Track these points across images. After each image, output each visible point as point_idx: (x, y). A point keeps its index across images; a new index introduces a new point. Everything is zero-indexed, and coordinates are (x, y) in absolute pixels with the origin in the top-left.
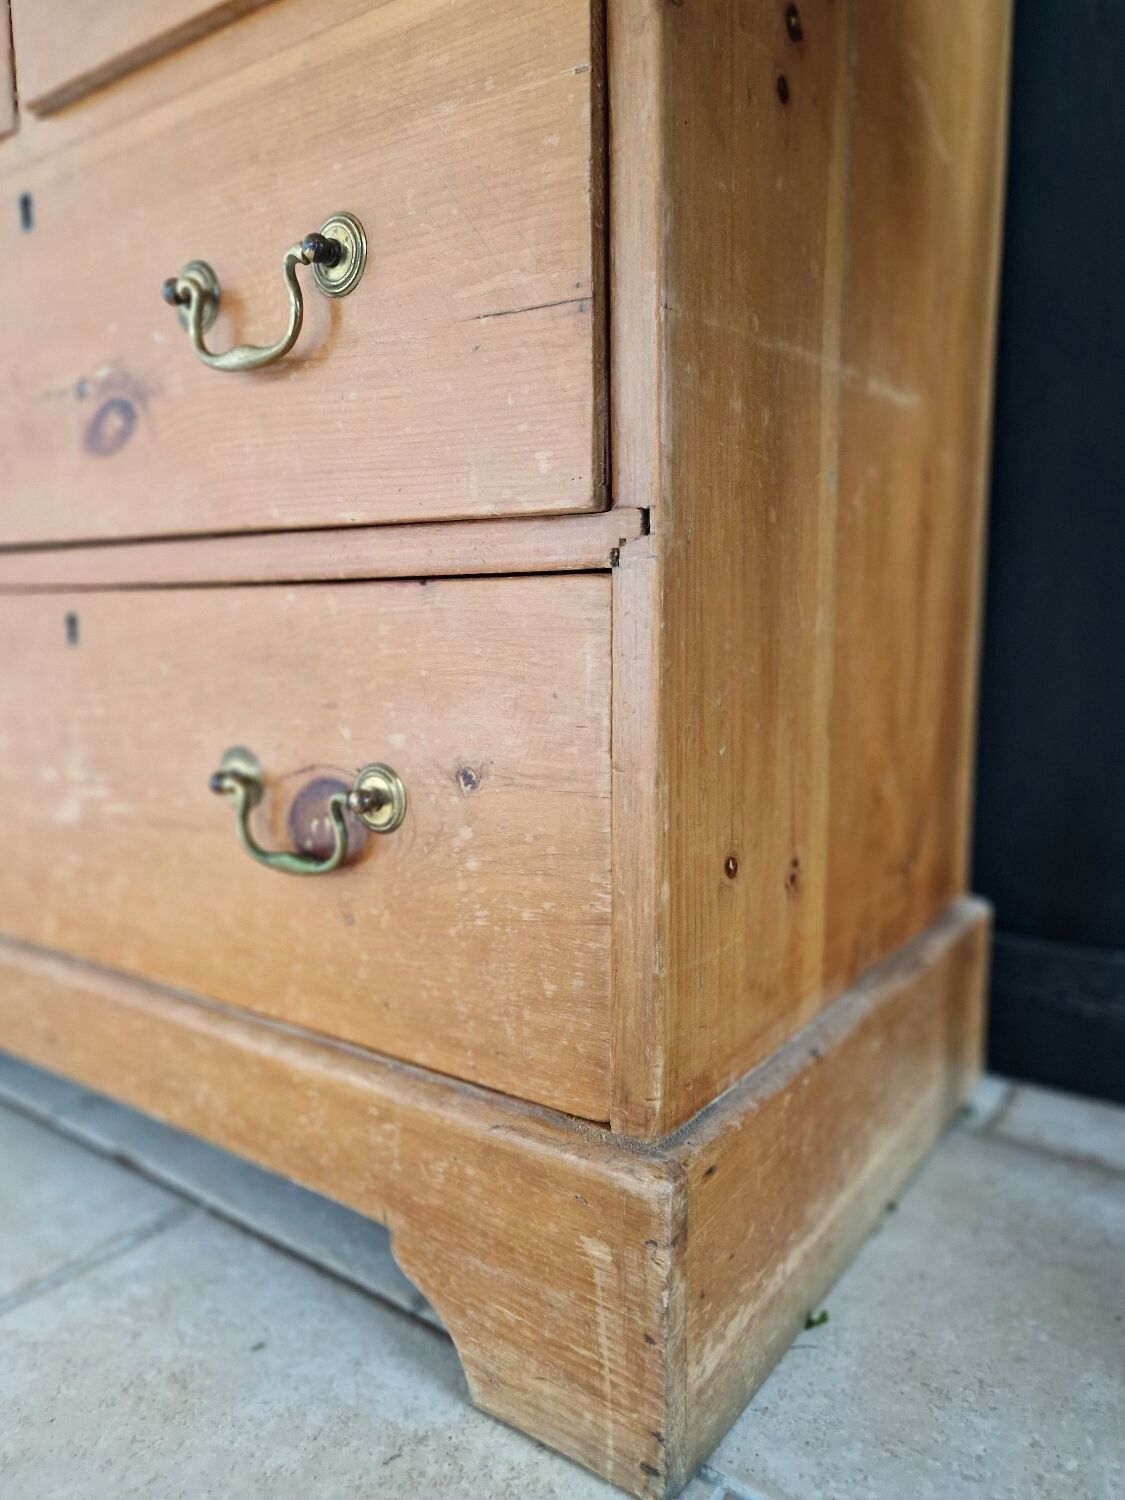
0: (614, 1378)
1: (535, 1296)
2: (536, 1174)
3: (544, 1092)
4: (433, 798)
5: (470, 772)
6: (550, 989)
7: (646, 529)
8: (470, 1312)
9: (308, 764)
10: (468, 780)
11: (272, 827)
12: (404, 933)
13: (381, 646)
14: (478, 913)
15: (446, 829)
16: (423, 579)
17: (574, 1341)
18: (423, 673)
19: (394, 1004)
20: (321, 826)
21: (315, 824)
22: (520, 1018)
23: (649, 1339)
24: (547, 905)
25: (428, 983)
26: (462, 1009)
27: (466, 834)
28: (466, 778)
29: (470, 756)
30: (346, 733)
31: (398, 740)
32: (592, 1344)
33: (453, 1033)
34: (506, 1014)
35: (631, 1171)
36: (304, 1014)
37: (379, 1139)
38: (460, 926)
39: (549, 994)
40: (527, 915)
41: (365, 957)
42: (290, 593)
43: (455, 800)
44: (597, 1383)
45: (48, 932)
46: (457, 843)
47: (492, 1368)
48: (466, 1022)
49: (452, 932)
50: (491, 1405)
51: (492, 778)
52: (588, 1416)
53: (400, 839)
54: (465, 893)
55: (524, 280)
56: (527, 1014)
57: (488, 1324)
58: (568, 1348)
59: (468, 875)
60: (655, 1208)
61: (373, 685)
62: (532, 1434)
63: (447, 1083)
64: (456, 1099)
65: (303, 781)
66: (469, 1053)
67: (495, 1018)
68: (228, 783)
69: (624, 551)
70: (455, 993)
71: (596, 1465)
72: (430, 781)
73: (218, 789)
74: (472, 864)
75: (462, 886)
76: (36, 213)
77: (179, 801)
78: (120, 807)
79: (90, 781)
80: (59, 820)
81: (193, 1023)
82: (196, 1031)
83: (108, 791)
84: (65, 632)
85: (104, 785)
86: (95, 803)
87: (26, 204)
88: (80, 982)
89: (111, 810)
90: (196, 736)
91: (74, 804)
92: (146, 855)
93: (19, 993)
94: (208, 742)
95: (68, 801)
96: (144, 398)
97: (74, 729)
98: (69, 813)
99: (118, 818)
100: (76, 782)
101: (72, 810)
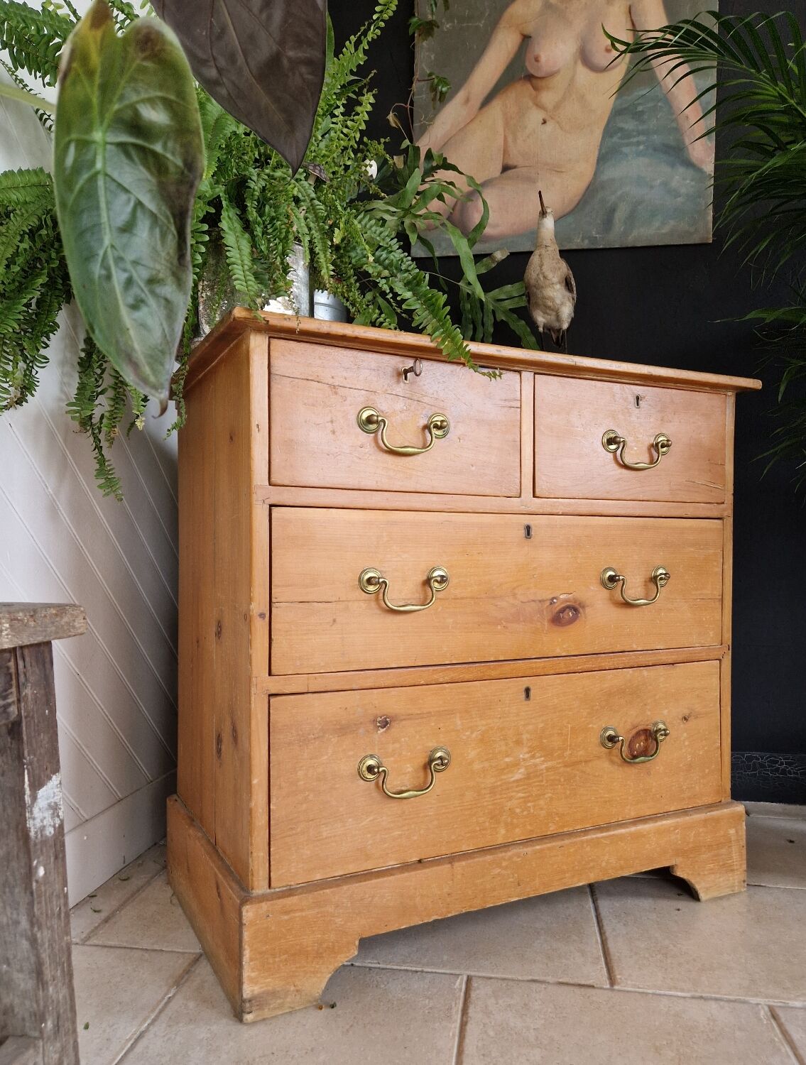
1: (718, 855)
3: (706, 801)
4: (675, 727)
5: (686, 717)
6: (707, 771)
7: (729, 649)
8: (701, 873)
9: (636, 726)
10: (685, 719)
12: (666, 771)
13: (661, 685)
14: (688, 757)
15: (679, 735)
16: (673, 664)
17: (727, 860)
18: (674, 691)
19: (664, 795)
20: (640, 745)
21: (637, 745)
22: (700, 782)
23: (744, 847)
24: (705, 749)
25: (674, 784)
26: (685, 787)
27: (685, 735)
29: (686, 712)
30: (650, 713)
31: (666, 712)
32: (731, 858)
33: (681, 796)
35: (737, 806)
36: (633, 814)
37: (674, 837)
38: (684, 763)
40: (701, 753)
41: (654, 784)
42: (631, 671)
43: (681, 726)
44: (732, 869)
45: (502, 835)
46: (682, 739)
47: (706, 887)
49: (681, 765)
50: (707, 898)
51: (692, 717)
52: (731, 879)
54: (685, 752)
55: (708, 592)
56: (702, 780)
57: (706, 873)
58: (726, 864)
60: (743, 812)
61: (657, 697)
63: (684, 812)
64: (692, 813)
65: (634, 732)
69: (724, 655)
72: (674, 722)
74: (687, 743)
76: (532, 533)
77: (581, 753)
78: (549, 764)
79: (533, 757)
80: (513, 779)
81: (600, 835)
82: (602, 837)
83: (543, 759)
84: (523, 695)
85: (541, 757)
86: (536, 765)
87: (528, 528)
88: (538, 847)
89: (543, 766)
90: (590, 726)
91: (522, 770)
92: (562, 780)
93: (498, 871)
94: (594, 726)
95: (519, 769)
96: (583, 607)
97: (525, 736)
98: (519, 774)
99: (548, 769)
100: (524, 760)
101: (521, 773)
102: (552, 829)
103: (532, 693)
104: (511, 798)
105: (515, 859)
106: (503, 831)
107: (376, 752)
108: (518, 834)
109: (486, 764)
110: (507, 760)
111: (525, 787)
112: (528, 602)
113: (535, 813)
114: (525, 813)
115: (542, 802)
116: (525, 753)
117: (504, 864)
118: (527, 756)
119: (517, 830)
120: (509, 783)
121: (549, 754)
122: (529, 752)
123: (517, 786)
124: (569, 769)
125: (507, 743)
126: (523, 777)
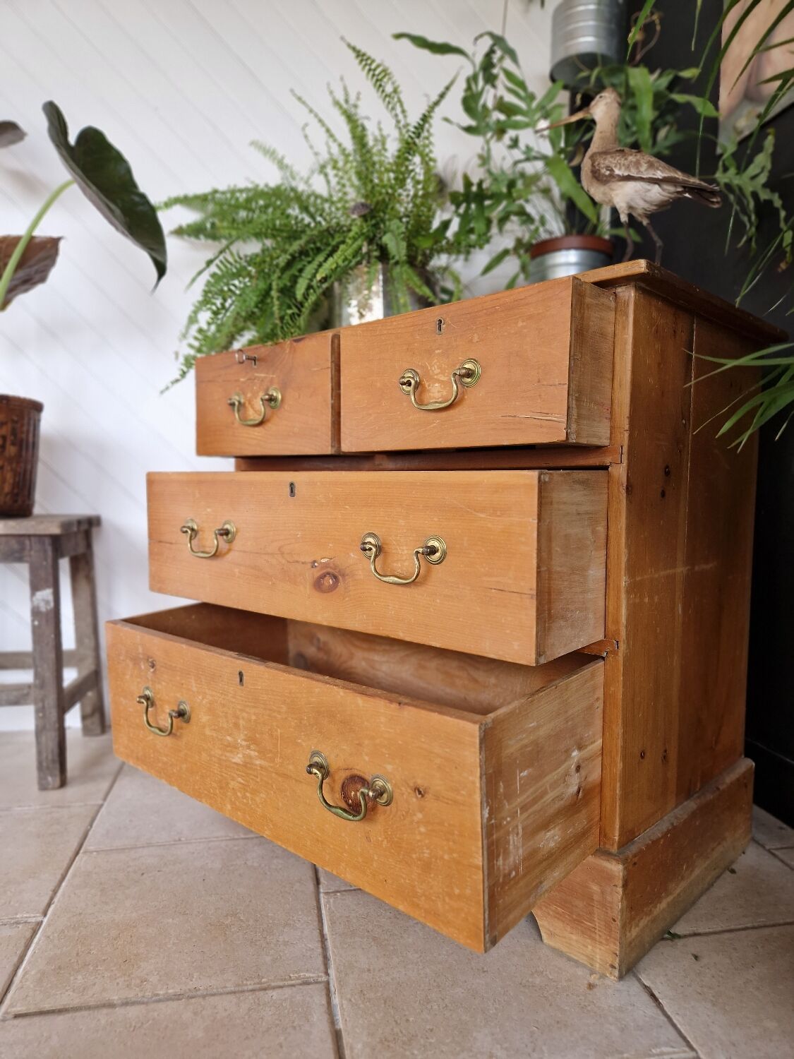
3: (455, 935)
4: (405, 796)
5: (421, 790)
6: (457, 891)
9: (350, 767)
10: (420, 793)
11: (332, 789)
12: (393, 851)
13: (382, 726)
14: (425, 851)
15: (411, 811)
18: (400, 742)
19: (389, 881)
20: (355, 795)
21: (353, 793)
22: (444, 900)
24: (455, 855)
25: (404, 876)
26: (419, 891)
27: (420, 816)
28: (419, 791)
29: (420, 783)
30: (367, 758)
31: (388, 768)
33: (414, 899)
34: (439, 897)
38: (417, 855)
39: (456, 893)
40: (446, 857)
41: (376, 858)
43: (414, 800)
46: (415, 819)
48: (421, 897)
49: (414, 856)
51: (430, 795)
53: (391, 810)
54: (419, 841)
56: (447, 899)
59: (421, 833)
61: (378, 741)
65: (348, 773)
66: (423, 911)
67: (433, 898)
68: (315, 770)
70: (416, 883)
72: (403, 789)
73: (310, 773)
74: (422, 829)
75: (418, 838)
77: (291, 767)
78: (262, 763)
79: (248, 747)
80: (234, 761)
83: (256, 754)
84: (238, 678)
85: (254, 750)
86: (250, 757)
89: (258, 762)
90: (299, 741)
91: (240, 755)
92: (274, 786)
94: (304, 744)
95: (238, 753)
97: (242, 722)
98: (238, 759)
99: (261, 767)
100: (242, 746)
101: (239, 758)
103: (245, 680)
104: (233, 778)
107: (150, 685)
109: (215, 734)
110: (229, 738)
111: (244, 774)
112: (293, 562)
113: (253, 806)
114: (245, 801)
115: (257, 799)
116: (242, 740)
118: (244, 743)
120: (230, 761)
121: (262, 753)
122: (245, 740)
123: (237, 770)
124: (280, 779)
125: (227, 721)
126: (242, 763)
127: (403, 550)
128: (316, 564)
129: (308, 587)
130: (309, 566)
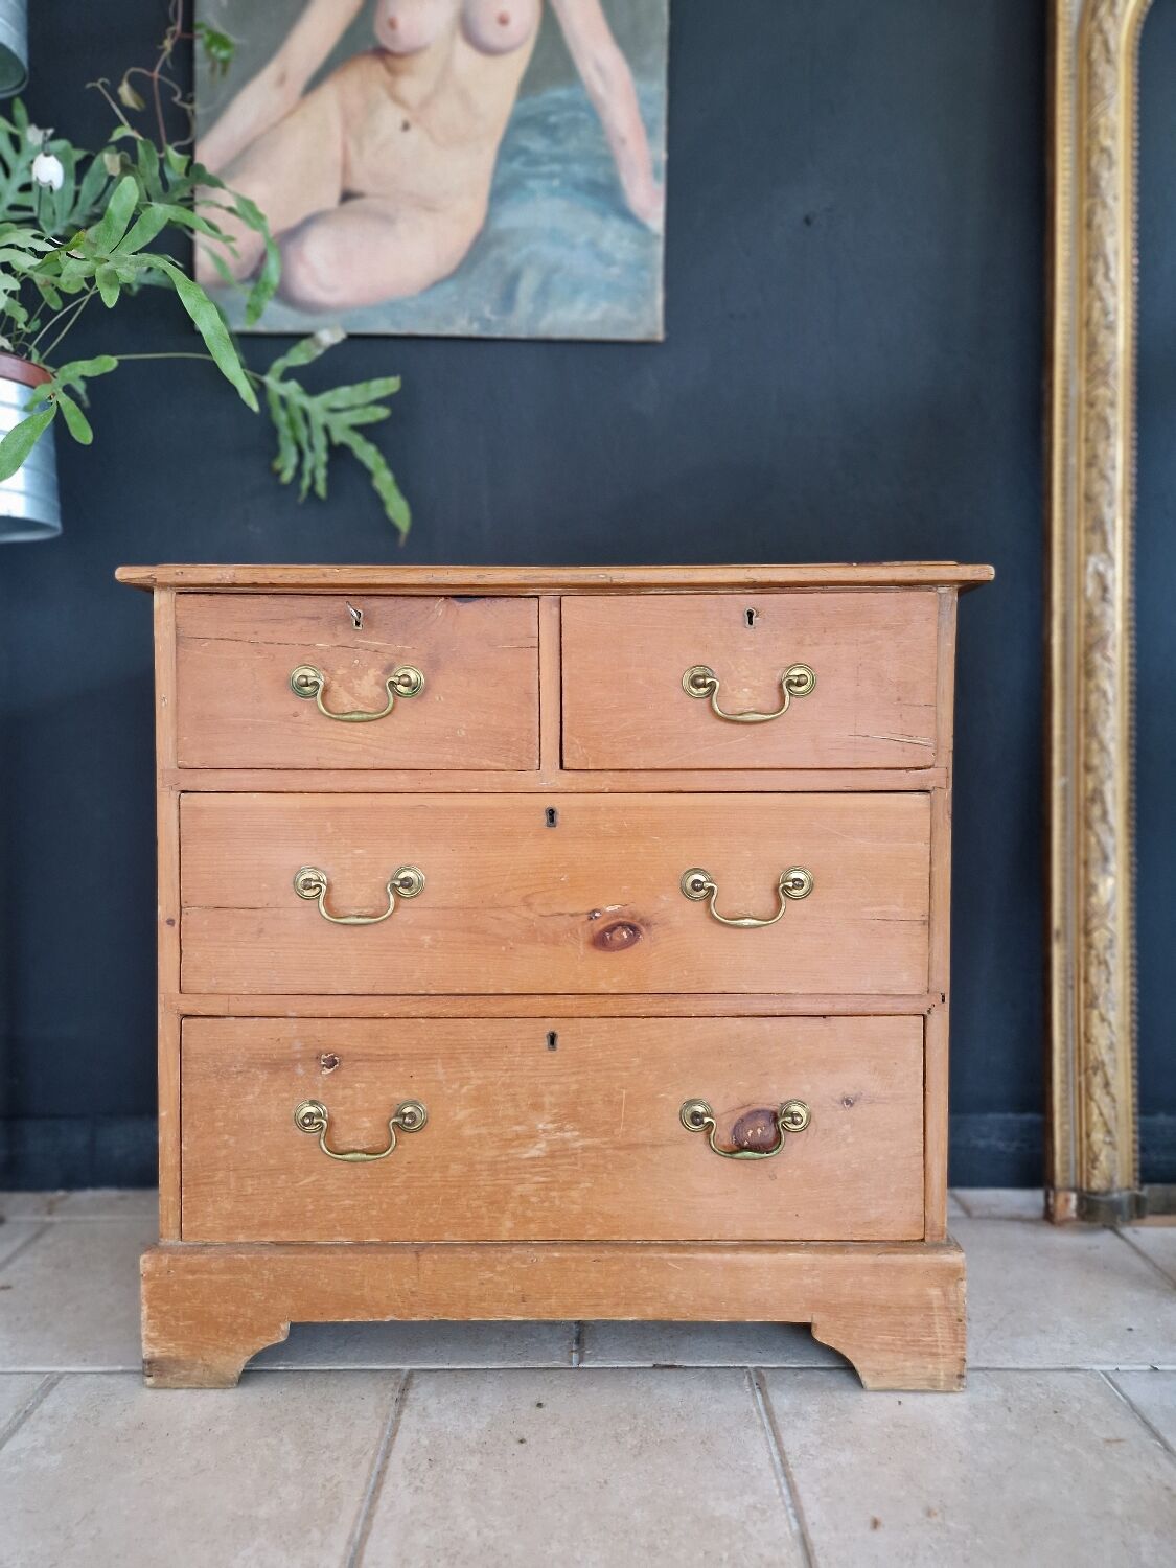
0: (943, 1344)
1: (903, 1324)
2: (901, 1270)
4: (827, 1112)
5: (850, 1099)
7: (943, 1001)
8: (866, 1346)
9: (748, 1103)
10: (848, 1102)
13: (798, 1045)
15: (835, 1126)
16: (824, 1016)
17: (923, 1336)
18: (823, 1057)
20: (754, 1133)
21: (750, 1132)
22: (877, 1204)
23: (960, 1321)
27: (847, 1127)
29: (850, 1092)
30: (774, 1087)
31: (807, 1088)
32: (932, 1334)
33: (838, 1220)
35: (948, 1254)
36: (739, 1234)
37: (810, 1281)
39: (892, 1190)
40: (881, 1158)
41: (783, 1195)
42: (739, 1021)
43: (841, 1112)
44: (934, 1350)
45: (506, 1229)
46: (841, 1132)
47: (877, 1368)
48: (846, 1213)
49: (839, 1173)
50: (877, 1385)
51: (862, 1101)
52: (931, 1366)
53: (808, 1135)
54: (845, 1154)
55: (898, 909)
56: (881, 1201)
57: (876, 1347)
58: (919, 1341)
59: (848, 1147)
60: (961, 1265)
61: (792, 1063)
62: (904, 1388)
63: (841, 1245)
64: (851, 1249)
65: (743, 1112)
66: (848, 1227)
67: (863, 1207)
69: (933, 1009)
70: (841, 1201)
71: (934, 1387)
72: (826, 1104)
75: (844, 1151)
76: (558, 819)
77: (643, 1132)
78: (588, 1142)
79: (561, 1129)
80: (526, 1156)
81: (666, 1255)
82: (672, 1260)
83: (577, 1133)
84: (546, 1043)
85: (573, 1130)
86: (564, 1141)
87: (551, 813)
88: (557, 1255)
89: (578, 1144)
90: (661, 1095)
91: (542, 1145)
92: (610, 1166)
93: (489, 1275)
94: (671, 1097)
95: (536, 1143)
96: (648, 925)
97: (547, 1099)
98: (537, 1150)
99: (585, 1149)
100: (544, 1131)
101: (540, 1149)
102: (591, 1233)
103: (559, 1041)
104: (522, 1182)
105: (517, 1264)
106: (509, 1224)
107: (319, 1097)
108: (533, 1231)
109: (484, 1131)
110: (518, 1128)
111: (547, 1169)
112: (552, 915)
113: (563, 1206)
114: (546, 1204)
115: (574, 1194)
116: (547, 1123)
117: (499, 1268)
118: (550, 1126)
119: (532, 1226)
120: (520, 1159)
121: (588, 1129)
122: (553, 1122)
123: (534, 1166)
124: (622, 1153)
125: (517, 1106)
126: (543, 1154)
127: (748, 886)
128: (597, 914)
129: (581, 947)
130: (585, 917)
